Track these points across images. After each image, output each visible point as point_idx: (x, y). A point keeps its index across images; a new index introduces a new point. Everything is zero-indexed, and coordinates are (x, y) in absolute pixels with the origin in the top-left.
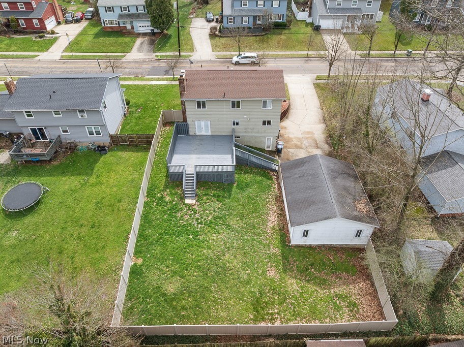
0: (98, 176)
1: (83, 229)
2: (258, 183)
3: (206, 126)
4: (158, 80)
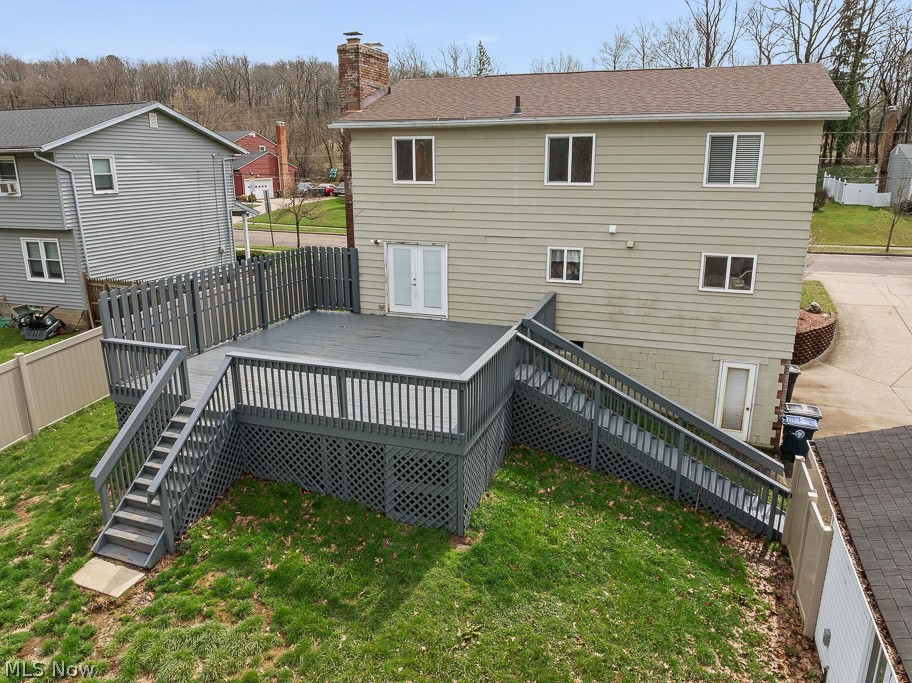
2: (631, 573)
3: (432, 275)
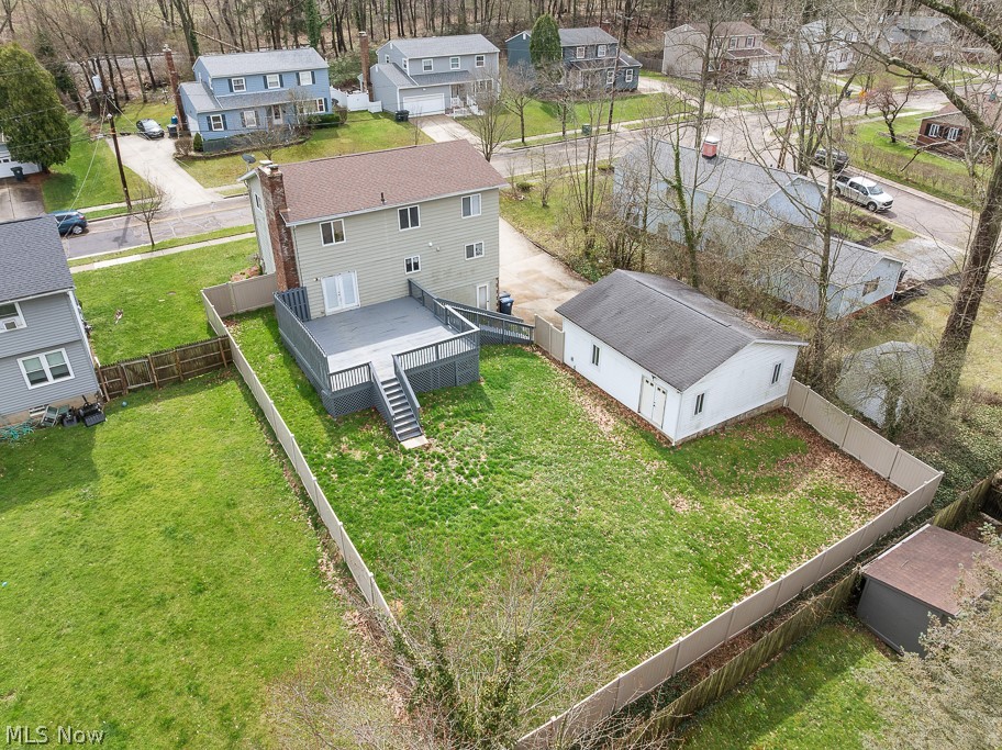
0: (120, 475)
1: (175, 607)
2: (520, 368)
3: (348, 287)
4: (111, 257)
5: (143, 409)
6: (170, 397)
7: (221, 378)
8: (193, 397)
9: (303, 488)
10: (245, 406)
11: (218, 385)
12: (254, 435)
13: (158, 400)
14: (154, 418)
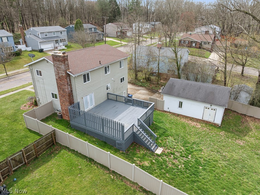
3: (91, 99)
5: (28, 178)
6: (37, 168)
7: (56, 150)
8: (49, 163)
9: (141, 187)
10: (80, 160)
11: (57, 154)
12: (96, 171)
13: (32, 171)
14: (38, 181)
